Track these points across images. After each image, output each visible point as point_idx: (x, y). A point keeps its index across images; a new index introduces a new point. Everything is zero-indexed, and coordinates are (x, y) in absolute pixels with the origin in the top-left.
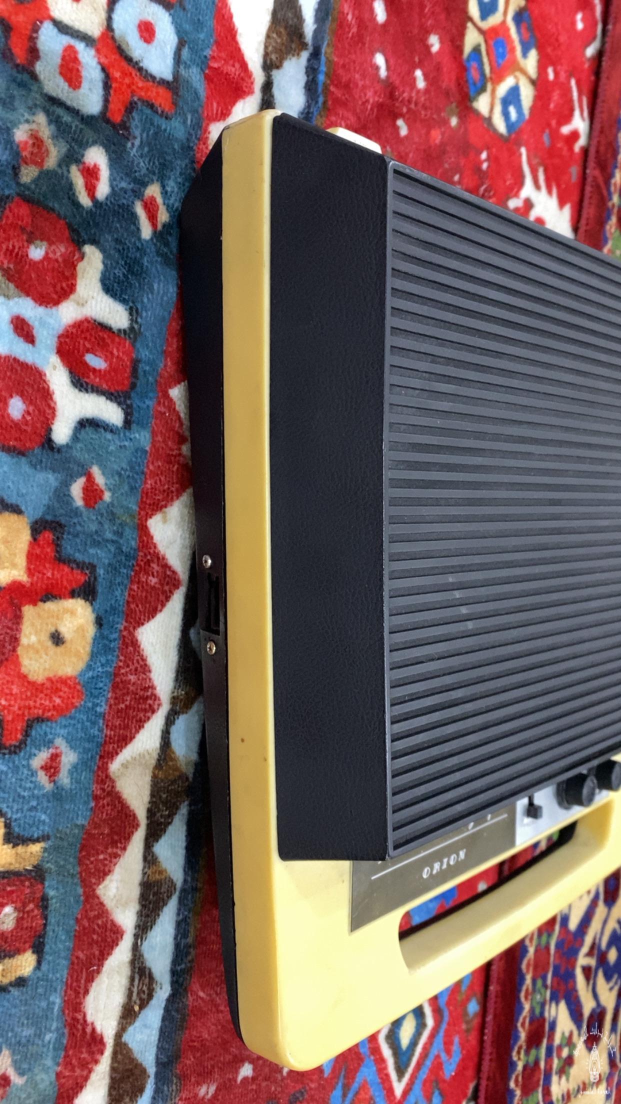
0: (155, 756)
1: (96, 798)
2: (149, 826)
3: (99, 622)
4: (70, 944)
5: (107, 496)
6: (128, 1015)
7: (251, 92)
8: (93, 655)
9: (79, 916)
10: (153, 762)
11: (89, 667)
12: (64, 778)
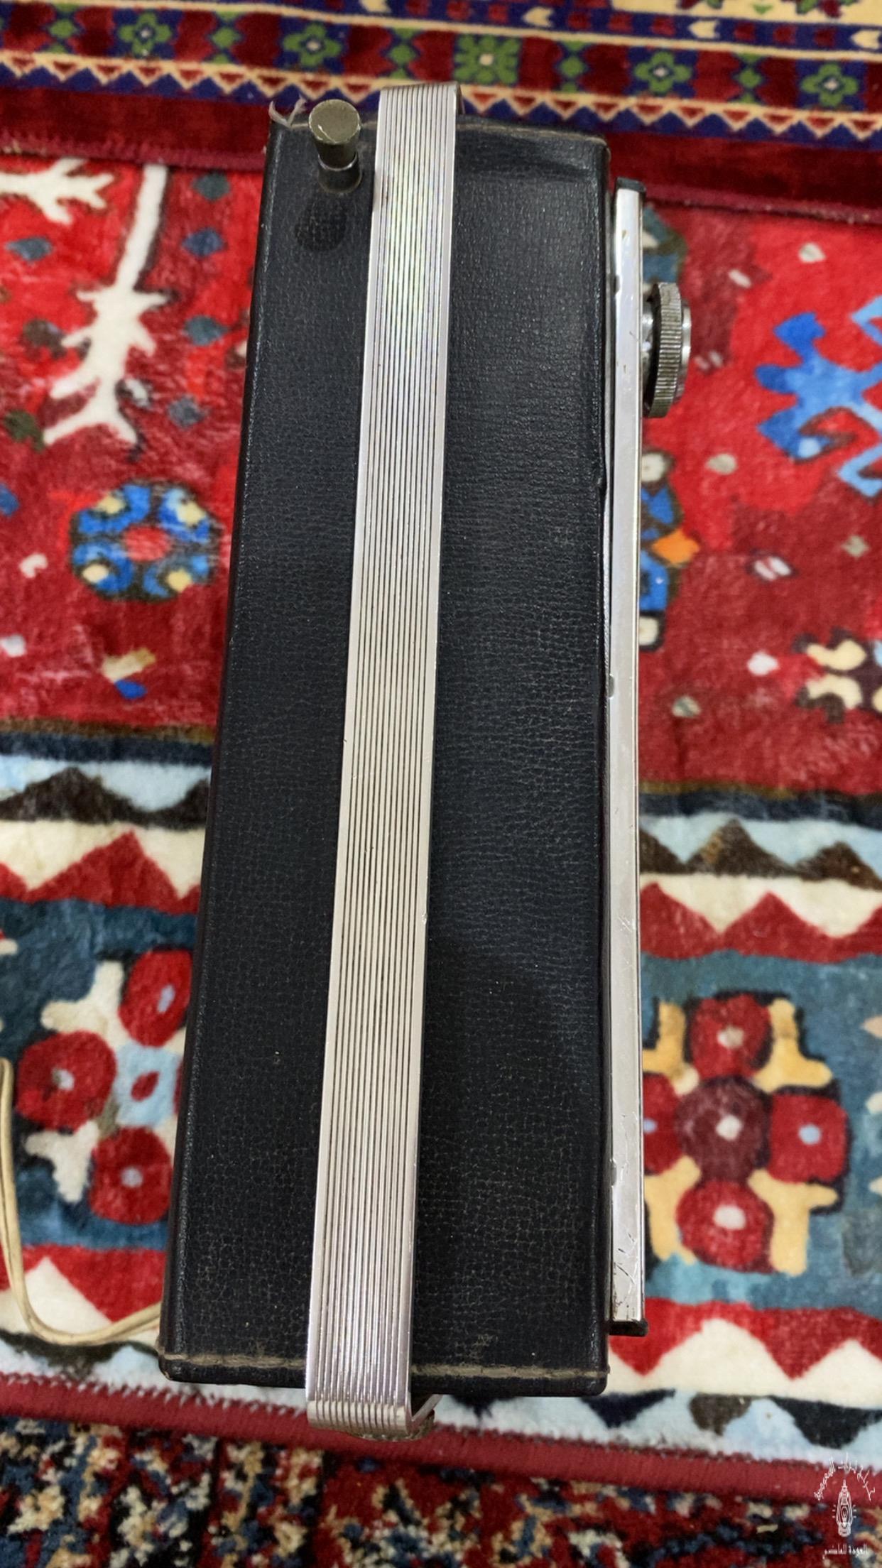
4: (771, 961)
9: (742, 952)
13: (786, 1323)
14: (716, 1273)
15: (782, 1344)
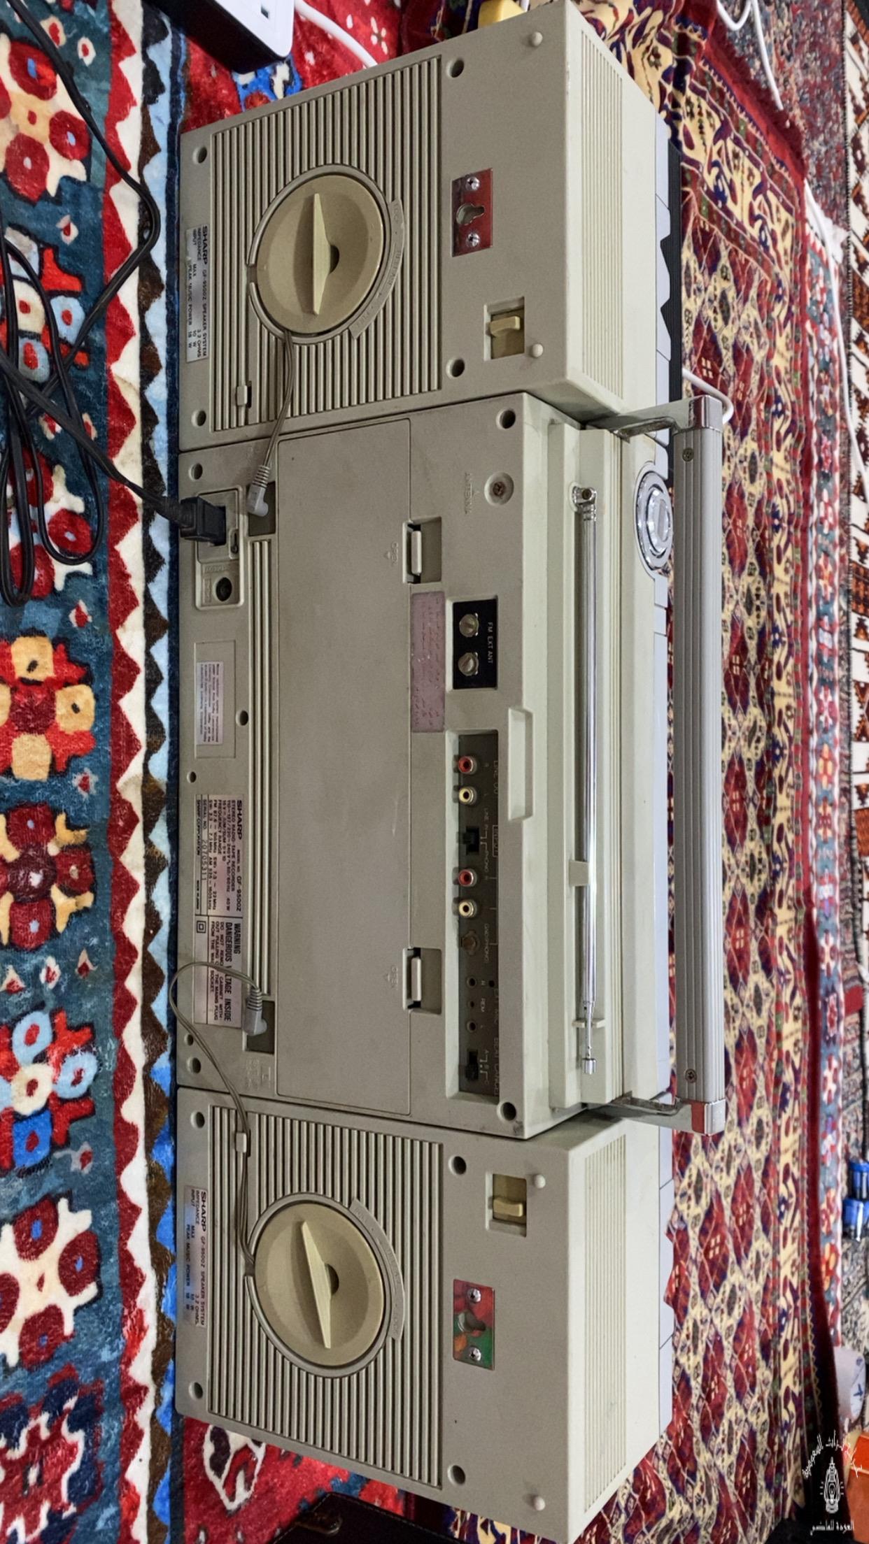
0: (141, 778)
1: (112, 803)
2: (145, 824)
3: (96, 697)
5: (90, 619)
6: (148, 937)
7: (133, 334)
8: (97, 718)
10: (140, 783)
11: (95, 725)
12: (93, 791)
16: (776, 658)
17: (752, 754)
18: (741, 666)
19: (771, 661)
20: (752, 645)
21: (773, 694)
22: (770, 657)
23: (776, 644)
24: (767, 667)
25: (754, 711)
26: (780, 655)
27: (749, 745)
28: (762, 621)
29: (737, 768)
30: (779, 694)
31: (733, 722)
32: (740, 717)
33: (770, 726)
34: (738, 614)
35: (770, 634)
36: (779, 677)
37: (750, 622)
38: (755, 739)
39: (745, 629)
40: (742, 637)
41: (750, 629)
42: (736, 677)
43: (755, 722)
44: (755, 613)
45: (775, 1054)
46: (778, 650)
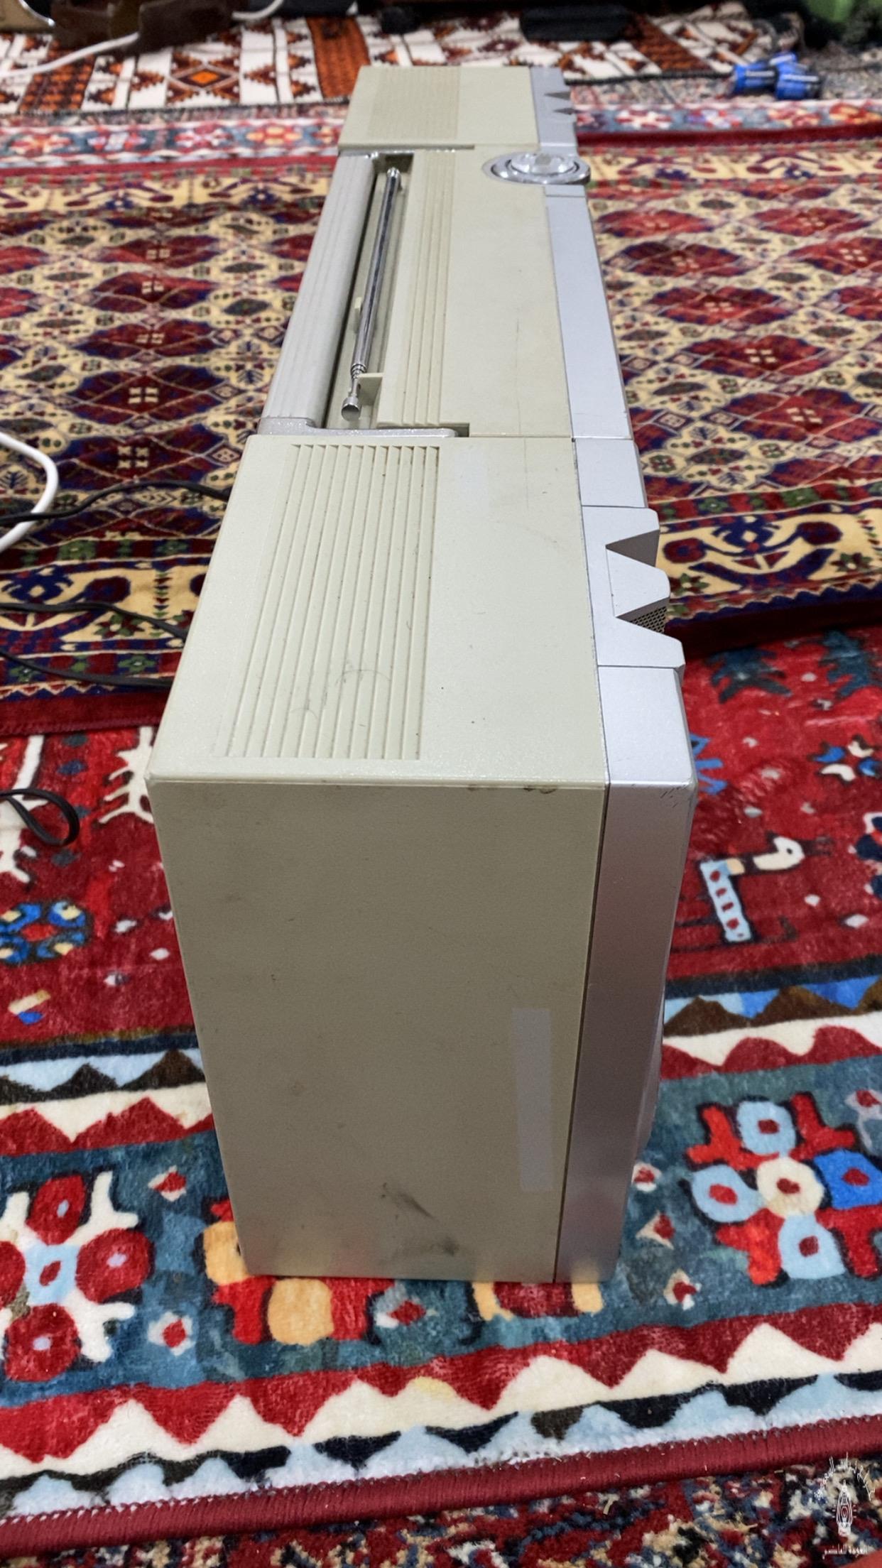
13: (597, 1349)
14: (531, 1323)
15: (598, 1364)
16: (146, 204)
17: (267, 229)
18: (158, 247)
19: (150, 209)
20: (131, 235)
21: (191, 206)
22: (144, 211)
23: (128, 205)
24: (157, 215)
25: (214, 228)
26: (141, 199)
27: (256, 232)
28: (99, 224)
29: (286, 247)
30: (190, 198)
31: (230, 254)
32: (222, 245)
33: (231, 208)
34: (94, 255)
35: (116, 213)
36: (168, 198)
37: (103, 238)
38: (248, 226)
39: (112, 244)
40: (123, 247)
41: (111, 239)
42: (174, 253)
43: (228, 226)
44: (91, 233)
45: (624, 188)
46: (135, 200)
